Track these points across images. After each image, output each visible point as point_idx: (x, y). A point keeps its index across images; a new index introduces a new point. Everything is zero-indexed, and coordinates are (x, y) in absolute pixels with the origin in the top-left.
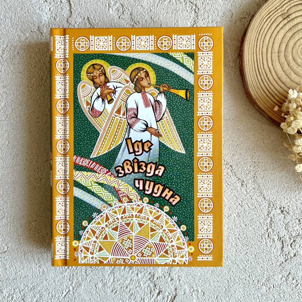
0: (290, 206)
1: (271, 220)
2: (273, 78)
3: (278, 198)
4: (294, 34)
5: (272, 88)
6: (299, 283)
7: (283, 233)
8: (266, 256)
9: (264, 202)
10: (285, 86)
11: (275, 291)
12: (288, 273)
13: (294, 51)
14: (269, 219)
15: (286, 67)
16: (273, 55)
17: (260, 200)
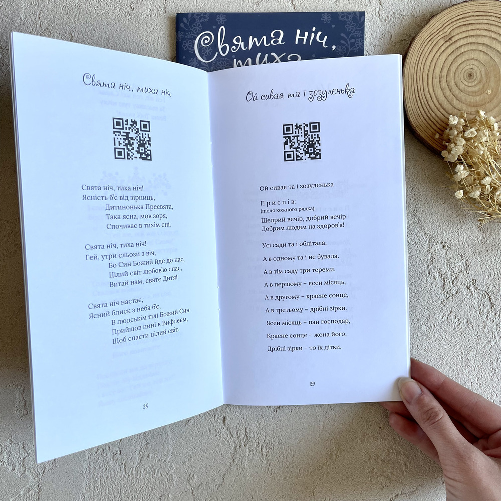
0: (452, 241)
1: (432, 256)
2: (434, 104)
3: (439, 233)
4: (456, 57)
5: (433, 115)
6: (461, 322)
7: (445, 269)
8: (427, 294)
9: (424, 237)
10: (447, 112)
11: (435, 331)
12: (449, 312)
13: (457, 75)
14: (430, 255)
15: (448, 93)
16: (435, 80)
17: (421, 235)
